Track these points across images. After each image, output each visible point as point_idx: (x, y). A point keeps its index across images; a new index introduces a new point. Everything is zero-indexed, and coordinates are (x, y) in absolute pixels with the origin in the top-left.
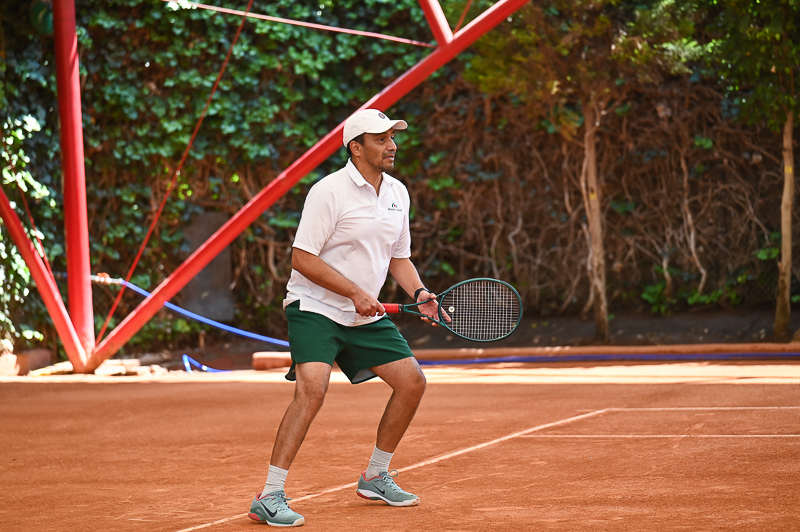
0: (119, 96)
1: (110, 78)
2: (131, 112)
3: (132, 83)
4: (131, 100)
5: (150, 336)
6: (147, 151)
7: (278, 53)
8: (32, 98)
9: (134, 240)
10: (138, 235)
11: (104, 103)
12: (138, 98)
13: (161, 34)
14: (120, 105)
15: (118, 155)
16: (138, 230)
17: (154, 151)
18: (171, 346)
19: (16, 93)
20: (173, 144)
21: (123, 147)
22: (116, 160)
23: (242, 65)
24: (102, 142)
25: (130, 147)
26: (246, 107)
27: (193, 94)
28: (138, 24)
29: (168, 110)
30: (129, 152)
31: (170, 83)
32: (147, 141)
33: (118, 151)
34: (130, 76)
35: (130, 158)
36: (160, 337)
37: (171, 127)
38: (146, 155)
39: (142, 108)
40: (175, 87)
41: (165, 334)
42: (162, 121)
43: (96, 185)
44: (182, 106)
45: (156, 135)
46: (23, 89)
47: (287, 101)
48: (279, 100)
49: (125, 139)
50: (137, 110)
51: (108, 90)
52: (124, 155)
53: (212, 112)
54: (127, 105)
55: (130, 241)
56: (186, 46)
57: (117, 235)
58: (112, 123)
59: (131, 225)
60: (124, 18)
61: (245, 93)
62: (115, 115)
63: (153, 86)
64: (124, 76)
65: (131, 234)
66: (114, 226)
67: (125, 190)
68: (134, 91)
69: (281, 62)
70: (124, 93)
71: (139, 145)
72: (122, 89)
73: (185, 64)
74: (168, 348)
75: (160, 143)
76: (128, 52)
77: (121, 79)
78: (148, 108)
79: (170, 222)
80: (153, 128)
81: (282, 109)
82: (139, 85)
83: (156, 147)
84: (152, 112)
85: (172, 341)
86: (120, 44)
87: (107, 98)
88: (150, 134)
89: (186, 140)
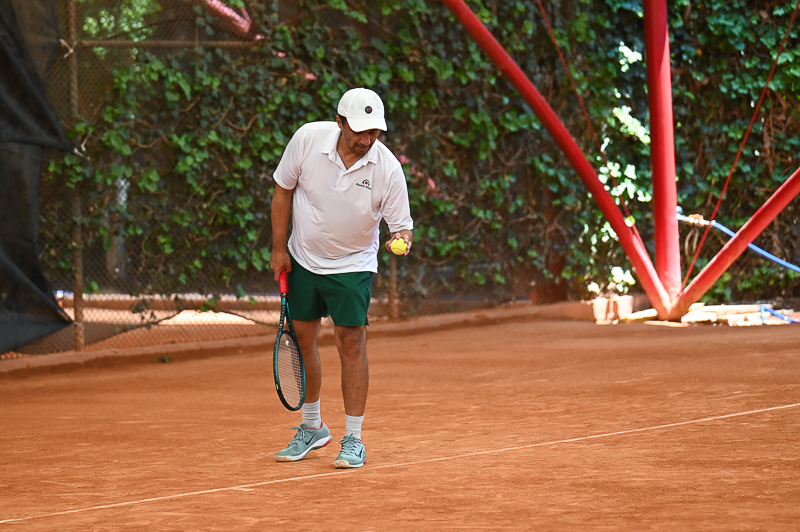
0: (724, 26)
1: (715, 8)
2: (737, 43)
3: (741, 11)
4: (737, 30)
5: (760, 281)
6: (755, 85)
8: (628, 29)
9: (744, 179)
10: (748, 173)
11: (709, 34)
12: (745, 28)
14: (724, 35)
15: (724, 90)
16: (746, 169)
17: (762, 84)
18: (783, 293)
19: (607, 25)
20: (785, 77)
21: (730, 80)
22: (722, 93)
24: (707, 75)
25: (738, 80)
29: (778, 41)
30: (735, 86)
31: (780, 12)
32: (756, 73)
33: (724, 85)
34: (736, 6)
35: (736, 92)
36: (772, 283)
37: (782, 59)
38: (754, 89)
39: (752, 39)
40: (786, 16)
41: (778, 280)
42: (771, 53)
43: (703, 120)
44: (793, 36)
45: (766, 67)
46: (617, 20)
49: (734, 72)
50: (746, 41)
51: (712, 21)
52: (730, 89)
54: (733, 36)
55: (740, 180)
57: (722, 173)
58: (718, 54)
59: (739, 164)
62: (721, 46)
63: (764, 15)
64: (730, 4)
65: (739, 172)
66: (721, 164)
67: (732, 126)
68: (742, 20)
70: (730, 23)
71: (748, 78)
72: (726, 19)
74: (781, 295)
75: (770, 76)
77: (727, 8)
78: (758, 37)
79: (784, 160)
80: (762, 61)
82: (748, 14)
83: (765, 80)
84: (762, 43)
85: (786, 288)
87: (712, 28)
88: (759, 66)
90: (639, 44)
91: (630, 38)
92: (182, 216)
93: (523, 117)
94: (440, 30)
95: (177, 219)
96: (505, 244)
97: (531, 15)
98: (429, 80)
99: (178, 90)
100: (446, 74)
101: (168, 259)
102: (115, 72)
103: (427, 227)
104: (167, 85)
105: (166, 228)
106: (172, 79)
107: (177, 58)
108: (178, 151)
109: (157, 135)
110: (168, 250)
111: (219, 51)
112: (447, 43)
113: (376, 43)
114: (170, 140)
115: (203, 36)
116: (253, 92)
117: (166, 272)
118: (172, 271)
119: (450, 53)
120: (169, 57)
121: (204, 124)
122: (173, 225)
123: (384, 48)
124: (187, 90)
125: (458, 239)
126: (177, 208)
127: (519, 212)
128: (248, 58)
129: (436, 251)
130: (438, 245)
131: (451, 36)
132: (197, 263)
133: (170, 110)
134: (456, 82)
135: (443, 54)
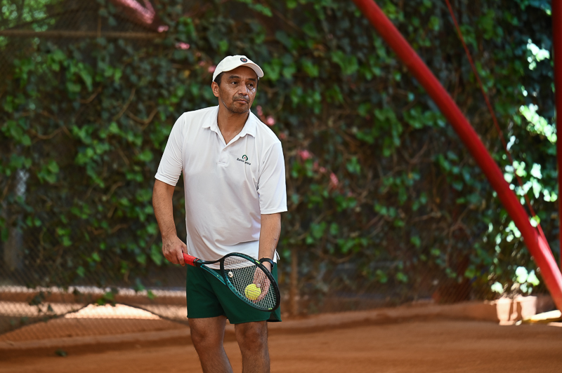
8: (536, 27)
19: (515, 22)
46: (525, 18)
90: (548, 42)
91: (538, 36)
92: (81, 208)
93: (428, 114)
94: (346, 24)
95: (76, 211)
96: (408, 242)
97: (438, 11)
98: (333, 76)
99: (80, 80)
100: (351, 69)
101: (66, 251)
102: (16, 62)
103: (329, 223)
104: (69, 76)
105: (64, 220)
106: (73, 69)
107: (79, 49)
108: (79, 143)
109: (57, 126)
110: (67, 242)
111: (121, 43)
112: (353, 38)
113: (280, 36)
114: (71, 131)
115: (105, 26)
116: (155, 84)
117: (64, 265)
118: (70, 264)
119: (356, 47)
120: (72, 47)
121: (105, 115)
122: (72, 217)
123: (289, 42)
124: (88, 81)
125: (360, 236)
126: (76, 200)
127: (422, 210)
128: (151, 50)
129: (338, 248)
130: (340, 241)
131: (357, 31)
132: (96, 256)
133: (70, 101)
134: (360, 77)
135: (348, 49)
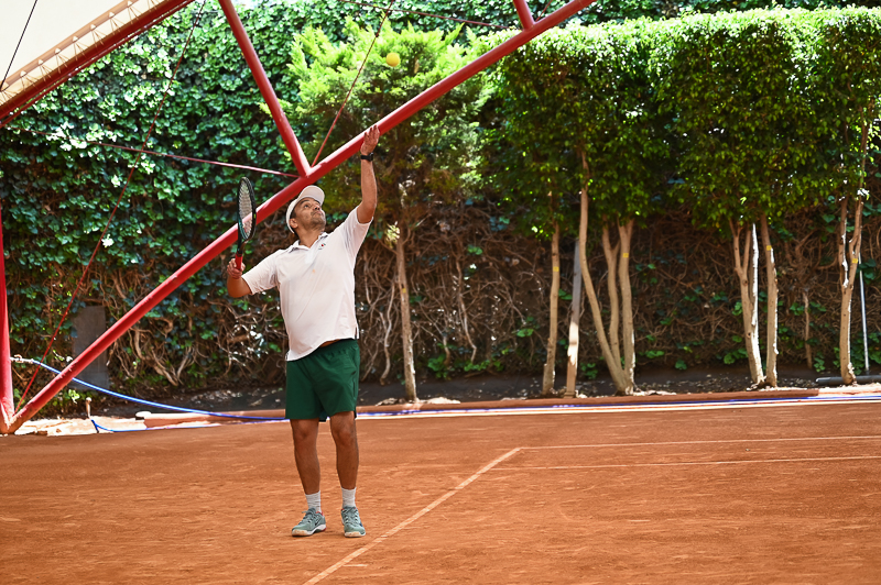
0: (24, 216)
1: (17, 202)
2: (33, 228)
3: (33, 206)
4: (33, 219)
6: (45, 259)
7: (143, 184)
9: (34, 329)
10: (37, 325)
11: (12, 220)
12: (38, 218)
13: (56, 167)
14: (25, 222)
15: (22, 262)
16: (38, 321)
17: (50, 259)
18: (63, 411)
20: (65, 254)
21: (27, 256)
22: (21, 266)
23: (117, 192)
25: (32, 256)
26: (120, 225)
27: (80, 215)
28: (39, 160)
29: (61, 227)
30: (31, 260)
31: (63, 206)
32: (45, 251)
33: (22, 259)
34: (31, 201)
35: (32, 264)
36: (54, 404)
37: (64, 240)
39: (41, 225)
40: (67, 209)
41: (58, 402)
42: (57, 236)
44: (72, 223)
45: (53, 246)
47: (151, 220)
48: (145, 219)
49: (28, 249)
50: (38, 227)
51: (15, 212)
52: (28, 262)
53: (96, 229)
54: (31, 223)
55: (32, 330)
56: (74, 177)
57: (22, 325)
58: (17, 237)
59: (33, 317)
60: (27, 155)
61: (120, 214)
62: (21, 230)
63: (49, 208)
64: (27, 200)
65: (32, 325)
66: (19, 318)
67: (28, 289)
68: (35, 212)
69: (146, 190)
70: (28, 214)
71: (39, 254)
72: (26, 211)
73: (74, 191)
74: (60, 413)
75: (55, 253)
76: (29, 181)
77: (25, 203)
78: (46, 225)
80: (50, 241)
81: (147, 226)
82: (38, 207)
83: (52, 256)
84: (49, 229)
85: (63, 407)
86: (24, 175)
87: (15, 217)
88: (48, 246)
89: (75, 250)
